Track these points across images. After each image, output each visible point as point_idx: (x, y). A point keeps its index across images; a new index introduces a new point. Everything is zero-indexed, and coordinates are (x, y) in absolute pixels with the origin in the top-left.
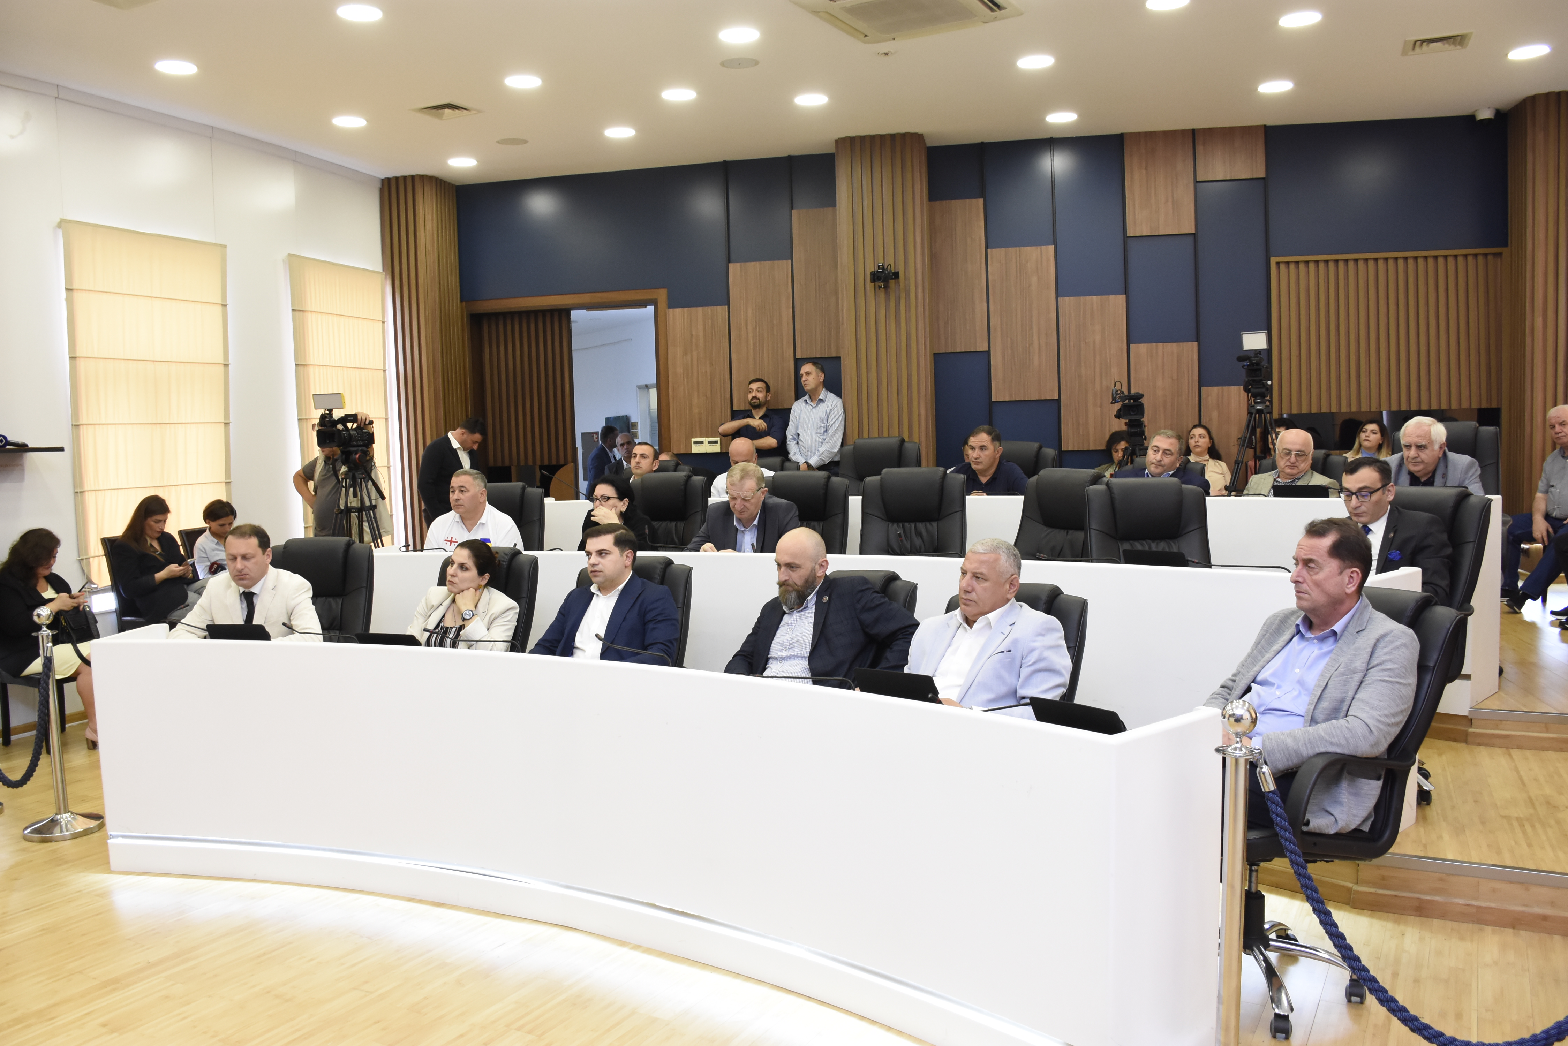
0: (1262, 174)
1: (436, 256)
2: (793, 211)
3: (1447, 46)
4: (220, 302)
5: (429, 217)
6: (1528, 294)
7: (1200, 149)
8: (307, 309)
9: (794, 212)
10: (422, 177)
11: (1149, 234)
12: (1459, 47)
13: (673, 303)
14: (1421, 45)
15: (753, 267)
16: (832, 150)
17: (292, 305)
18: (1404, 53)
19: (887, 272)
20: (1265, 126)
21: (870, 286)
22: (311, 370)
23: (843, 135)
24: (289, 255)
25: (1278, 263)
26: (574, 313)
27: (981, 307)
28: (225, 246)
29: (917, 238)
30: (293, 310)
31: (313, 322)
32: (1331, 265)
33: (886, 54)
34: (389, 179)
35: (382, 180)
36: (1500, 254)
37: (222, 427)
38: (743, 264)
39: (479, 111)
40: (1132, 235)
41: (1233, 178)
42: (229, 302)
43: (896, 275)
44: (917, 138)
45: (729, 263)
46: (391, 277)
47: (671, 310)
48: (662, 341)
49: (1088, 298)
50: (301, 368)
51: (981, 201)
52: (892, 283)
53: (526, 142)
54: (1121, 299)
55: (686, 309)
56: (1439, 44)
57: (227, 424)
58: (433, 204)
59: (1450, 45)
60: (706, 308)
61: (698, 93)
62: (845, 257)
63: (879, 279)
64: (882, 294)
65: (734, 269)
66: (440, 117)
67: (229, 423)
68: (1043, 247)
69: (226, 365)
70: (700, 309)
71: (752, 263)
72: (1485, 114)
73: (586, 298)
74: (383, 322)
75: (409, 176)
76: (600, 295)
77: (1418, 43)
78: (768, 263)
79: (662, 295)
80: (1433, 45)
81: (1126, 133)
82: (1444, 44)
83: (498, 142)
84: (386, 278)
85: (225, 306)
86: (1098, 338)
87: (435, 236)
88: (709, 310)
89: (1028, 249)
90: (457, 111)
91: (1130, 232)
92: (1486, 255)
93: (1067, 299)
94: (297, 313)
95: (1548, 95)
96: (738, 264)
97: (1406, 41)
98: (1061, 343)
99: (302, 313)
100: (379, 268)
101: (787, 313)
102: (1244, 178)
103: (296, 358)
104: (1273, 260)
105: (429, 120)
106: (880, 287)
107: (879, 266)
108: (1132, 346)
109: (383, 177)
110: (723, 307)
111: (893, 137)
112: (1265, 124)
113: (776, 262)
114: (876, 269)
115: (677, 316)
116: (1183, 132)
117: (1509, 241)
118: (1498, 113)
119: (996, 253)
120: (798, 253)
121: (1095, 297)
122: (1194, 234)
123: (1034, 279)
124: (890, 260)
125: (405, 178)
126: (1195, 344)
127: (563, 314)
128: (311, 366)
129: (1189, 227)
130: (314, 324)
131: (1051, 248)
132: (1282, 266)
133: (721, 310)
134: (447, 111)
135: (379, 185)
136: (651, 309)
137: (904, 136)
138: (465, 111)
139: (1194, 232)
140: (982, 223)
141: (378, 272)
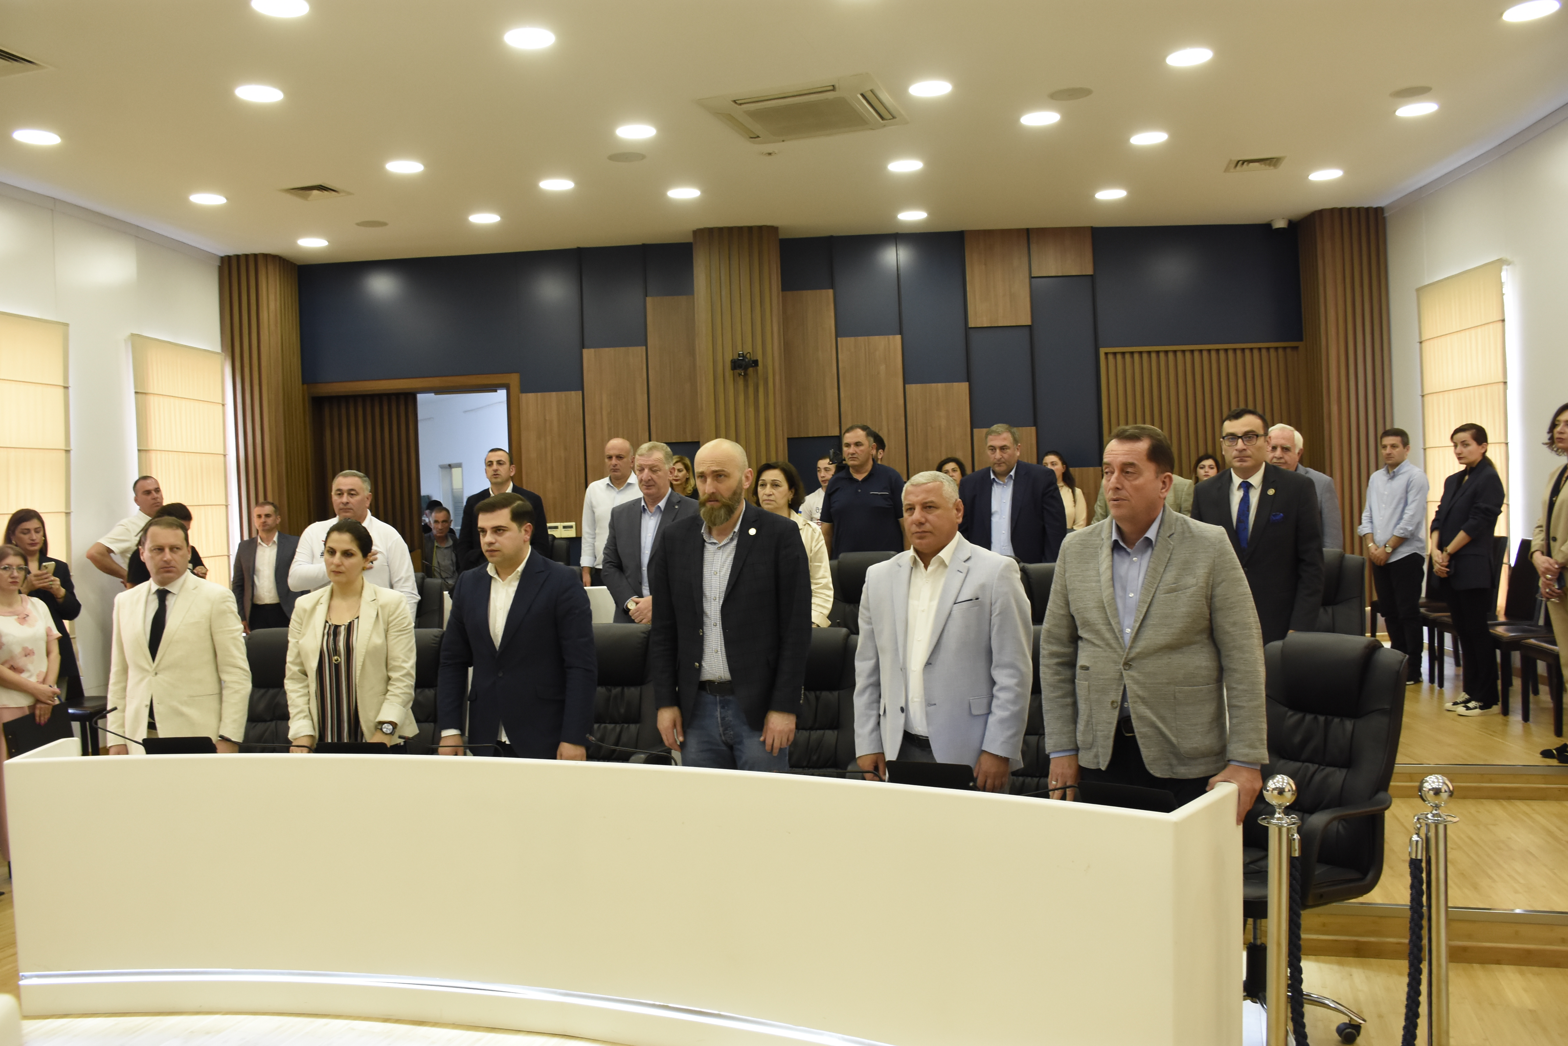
0: (1090, 271)
1: (279, 337)
2: (647, 298)
3: (1263, 166)
4: (62, 384)
5: (272, 297)
6: (1324, 384)
7: (1034, 247)
8: (149, 392)
9: (649, 300)
10: (266, 256)
11: (989, 326)
12: (1272, 168)
13: (526, 388)
14: (1243, 164)
15: (608, 353)
16: (690, 239)
17: (136, 387)
18: (1227, 170)
19: (747, 360)
20: (1092, 227)
21: (729, 372)
22: (153, 455)
23: (701, 226)
24: (133, 335)
25: (1106, 354)
26: (420, 397)
27: (831, 394)
28: (67, 325)
29: (774, 327)
30: (136, 393)
31: (155, 405)
32: (1136, 356)
33: (770, 154)
34: (229, 257)
35: (222, 258)
36: (1296, 348)
37: (63, 517)
38: (597, 349)
39: (349, 193)
40: (973, 326)
41: (1064, 274)
42: (71, 384)
43: (756, 363)
44: (773, 230)
45: (583, 348)
46: (230, 358)
47: (524, 395)
48: (514, 427)
49: (934, 385)
50: (143, 454)
51: (831, 292)
52: (751, 370)
53: (384, 224)
54: (964, 386)
55: (539, 394)
56: (1257, 164)
57: (68, 514)
58: (276, 285)
59: (1265, 165)
60: (560, 393)
61: (576, 184)
62: (703, 343)
63: (740, 367)
64: (741, 382)
65: (588, 354)
66: (305, 198)
67: (69, 513)
68: (891, 337)
69: (68, 451)
70: (554, 393)
71: (607, 349)
72: (1281, 224)
73: (436, 382)
74: (223, 405)
75: (252, 254)
76: (449, 379)
77: (1241, 162)
78: (623, 349)
79: (514, 379)
80: (1251, 164)
81: (966, 231)
82: (1261, 164)
83: (358, 224)
84: (225, 359)
85: (66, 388)
86: (943, 423)
87: (279, 316)
88: (563, 394)
89: (876, 338)
90: (326, 192)
91: (971, 324)
92: (1285, 348)
93: (914, 385)
94: (140, 396)
95: (1332, 210)
96: (592, 350)
97: (1231, 160)
98: (909, 428)
99: (144, 395)
100: (218, 348)
101: (642, 399)
102: (1074, 274)
103: (139, 444)
104: (1102, 351)
105: (295, 201)
106: (740, 375)
107: (739, 354)
108: (975, 430)
109: (222, 254)
110: (578, 392)
111: (750, 229)
112: (1091, 225)
113: (630, 348)
114: (736, 357)
115: (530, 400)
116: (1019, 231)
117: (1304, 336)
118: (1291, 223)
119: (844, 341)
120: (653, 339)
121: (939, 385)
122: (1029, 326)
123: (883, 368)
124: (748, 349)
125: (247, 256)
126: (1034, 429)
127: (408, 399)
128: (153, 452)
129: (1025, 319)
130: (157, 407)
131: (898, 337)
132: (1110, 357)
133: (574, 396)
134: (315, 192)
135: (218, 263)
136: (502, 394)
137: (760, 228)
138: (333, 193)
139: (1030, 323)
140: (832, 314)
141: (218, 353)
